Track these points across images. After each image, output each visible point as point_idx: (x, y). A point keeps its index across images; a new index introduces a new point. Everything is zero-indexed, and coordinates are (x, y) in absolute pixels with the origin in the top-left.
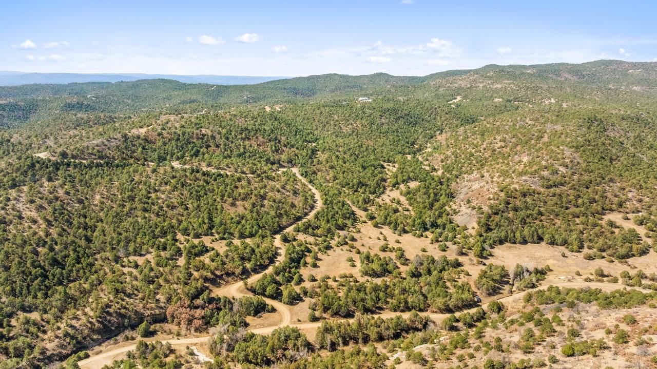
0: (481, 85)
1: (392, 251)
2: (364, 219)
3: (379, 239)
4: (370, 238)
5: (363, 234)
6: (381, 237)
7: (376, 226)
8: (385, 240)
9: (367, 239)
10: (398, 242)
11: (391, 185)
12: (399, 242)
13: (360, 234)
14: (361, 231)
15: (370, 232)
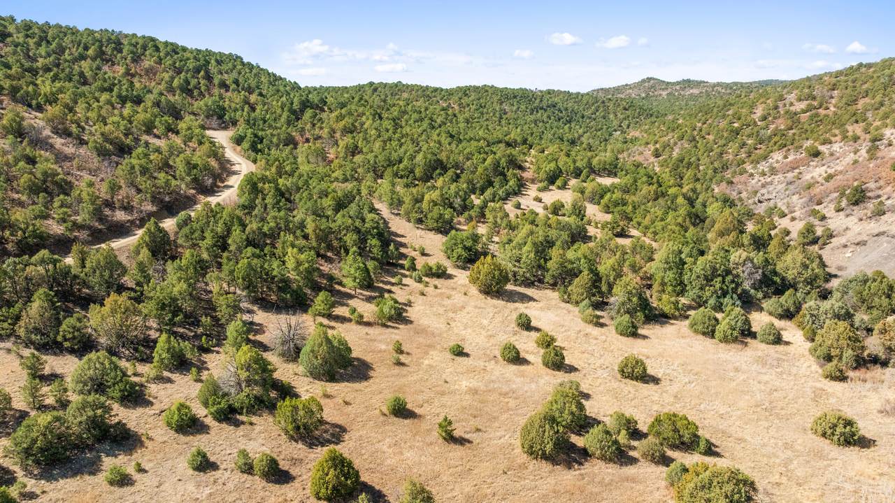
0: (664, 93)
1: (621, 456)
2: (438, 258)
3: (516, 358)
4: (459, 352)
5: (422, 331)
6: (527, 344)
7: (495, 288)
8: (558, 363)
9: (438, 358)
10: (637, 373)
11: (542, 175)
12: (646, 378)
13: (399, 333)
14: (411, 313)
15: (462, 317)
